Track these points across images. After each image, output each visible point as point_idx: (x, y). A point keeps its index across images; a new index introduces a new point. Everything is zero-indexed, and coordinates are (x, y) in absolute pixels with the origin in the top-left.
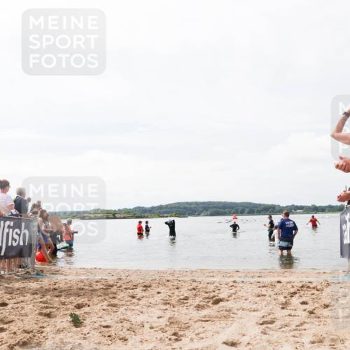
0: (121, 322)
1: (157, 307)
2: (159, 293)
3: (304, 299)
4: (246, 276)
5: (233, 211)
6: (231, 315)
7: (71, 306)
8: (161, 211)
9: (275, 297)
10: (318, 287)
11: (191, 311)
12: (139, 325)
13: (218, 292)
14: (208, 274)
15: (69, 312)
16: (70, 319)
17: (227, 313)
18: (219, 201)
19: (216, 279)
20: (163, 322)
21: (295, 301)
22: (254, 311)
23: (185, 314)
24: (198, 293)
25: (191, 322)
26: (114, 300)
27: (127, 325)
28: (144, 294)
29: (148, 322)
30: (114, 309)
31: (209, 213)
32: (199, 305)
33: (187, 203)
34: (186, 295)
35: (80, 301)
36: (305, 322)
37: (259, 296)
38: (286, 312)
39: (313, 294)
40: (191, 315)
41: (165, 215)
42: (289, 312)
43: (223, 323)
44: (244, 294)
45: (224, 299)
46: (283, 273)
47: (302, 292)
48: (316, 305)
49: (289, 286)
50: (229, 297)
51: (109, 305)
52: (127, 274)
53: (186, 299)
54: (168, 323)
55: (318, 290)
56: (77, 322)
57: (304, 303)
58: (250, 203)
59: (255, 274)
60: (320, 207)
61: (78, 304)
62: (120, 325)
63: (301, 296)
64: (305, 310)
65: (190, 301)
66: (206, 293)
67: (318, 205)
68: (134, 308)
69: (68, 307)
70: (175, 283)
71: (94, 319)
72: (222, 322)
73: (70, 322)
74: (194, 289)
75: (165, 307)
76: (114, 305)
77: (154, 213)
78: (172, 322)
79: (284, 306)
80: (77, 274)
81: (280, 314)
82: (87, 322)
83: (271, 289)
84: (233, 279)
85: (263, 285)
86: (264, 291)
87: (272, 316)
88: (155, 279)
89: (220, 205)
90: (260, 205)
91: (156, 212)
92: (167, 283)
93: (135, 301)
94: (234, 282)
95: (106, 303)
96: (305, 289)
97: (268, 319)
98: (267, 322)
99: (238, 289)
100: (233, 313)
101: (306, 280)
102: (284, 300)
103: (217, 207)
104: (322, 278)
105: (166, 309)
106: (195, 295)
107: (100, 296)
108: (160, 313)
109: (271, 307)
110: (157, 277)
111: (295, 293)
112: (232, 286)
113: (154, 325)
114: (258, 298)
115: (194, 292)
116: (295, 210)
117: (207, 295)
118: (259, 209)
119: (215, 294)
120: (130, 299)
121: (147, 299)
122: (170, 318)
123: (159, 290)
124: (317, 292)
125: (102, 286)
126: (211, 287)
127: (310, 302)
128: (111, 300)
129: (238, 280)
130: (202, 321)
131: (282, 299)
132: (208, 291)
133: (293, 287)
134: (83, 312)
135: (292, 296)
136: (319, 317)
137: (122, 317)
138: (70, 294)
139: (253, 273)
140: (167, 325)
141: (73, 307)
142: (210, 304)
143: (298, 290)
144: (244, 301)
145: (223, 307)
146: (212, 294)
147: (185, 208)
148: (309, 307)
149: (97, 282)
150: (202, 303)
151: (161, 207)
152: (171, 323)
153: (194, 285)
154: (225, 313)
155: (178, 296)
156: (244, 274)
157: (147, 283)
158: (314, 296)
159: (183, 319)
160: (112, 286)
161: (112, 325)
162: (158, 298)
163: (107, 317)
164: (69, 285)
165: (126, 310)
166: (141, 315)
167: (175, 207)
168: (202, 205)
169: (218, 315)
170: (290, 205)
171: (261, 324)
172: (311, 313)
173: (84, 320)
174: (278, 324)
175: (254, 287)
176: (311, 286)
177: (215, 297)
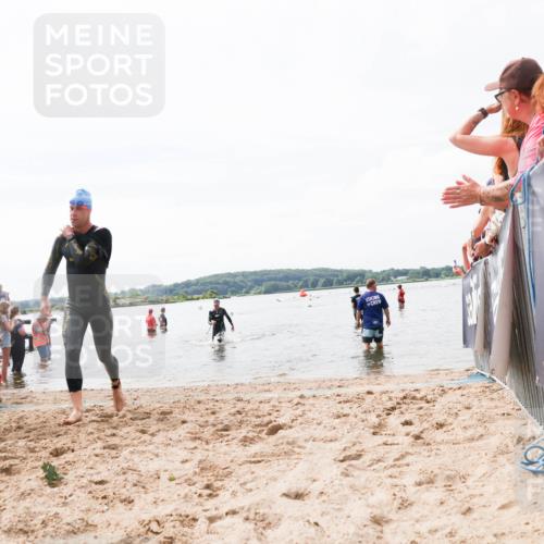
0: (124, 473)
1: (180, 445)
2: (184, 422)
3: (407, 417)
4: (319, 387)
5: (301, 283)
6: (296, 450)
7: (44, 454)
8: (190, 290)
9: (363, 416)
10: (429, 397)
11: (234, 447)
12: (151, 476)
13: (275, 414)
14: (261, 387)
15: (41, 463)
16: (41, 473)
17: (290, 447)
18: (279, 268)
19: (273, 395)
20: (190, 468)
21: (394, 421)
22: (331, 441)
23: (226, 452)
24: (245, 419)
25: (233, 466)
26: (114, 438)
27: (132, 477)
28: (161, 426)
29: (166, 471)
30: (113, 453)
31: (263, 289)
32: (245, 437)
33: (229, 275)
34: (226, 422)
35: (60, 443)
36: (407, 453)
37: (339, 417)
38: (379, 439)
39: (421, 408)
40: (233, 454)
41: (195, 296)
42: (384, 439)
43: (283, 463)
44: (316, 415)
45: (285, 425)
46: (376, 378)
47: (404, 406)
48: (426, 425)
49: (385, 398)
50: (293, 421)
51: (104, 448)
52: (135, 395)
53: (226, 429)
54: (197, 470)
55: (428, 402)
56: (52, 478)
57: (407, 423)
58: (326, 270)
59: (334, 383)
60: (433, 269)
61: (56, 449)
62: (123, 477)
63: (402, 413)
64: (407, 434)
65: (232, 433)
66: (259, 417)
67: (429, 267)
68: (145, 449)
69: (40, 454)
70: (210, 405)
71: (81, 471)
72: (281, 462)
73: (42, 479)
74: (239, 412)
75: (192, 445)
76: (114, 447)
77: (177, 294)
78: (204, 468)
79: (377, 430)
80: (55, 401)
81: (371, 443)
82: (70, 477)
83: (357, 405)
84: (299, 393)
85: (345, 399)
86: (346, 409)
87: (357, 447)
88: (179, 401)
89: (281, 275)
90: (341, 271)
91: (181, 292)
92: (198, 406)
93: (146, 437)
94: (302, 397)
95: (100, 444)
96: (407, 401)
97: (353, 451)
98: (350, 458)
99: (307, 407)
100: (299, 447)
101: (410, 387)
102: (376, 421)
103: (275, 279)
104: (435, 382)
105: (196, 448)
106: (241, 422)
107: (92, 433)
108: (184, 454)
109: (356, 433)
110: (182, 398)
111: (393, 409)
112: (298, 403)
113: (176, 475)
114: (337, 421)
115: (239, 417)
116: (395, 277)
117: (258, 421)
118: (340, 278)
119: (272, 418)
120: (139, 434)
121: (165, 433)
122: (200, 462)
123: (185, 417)
124: (426, 405)
125: (94, 418)
126: (266, 408)
127: (416, 422)
128: (108, 439)
129: (307, 393)
130: (251, 462)
131: (373, 419)
132: (260, 414)
133: (390, 399)
134: (63, 462)
135: (388, 414)
136: (428, 444)
137: (126, 465)
138: (44, 434)
139: (330, 380)
140: (195, 473)
141: (48, 455)
142: (263, 435)
143: (398, 403)
144: (314, 426)
145: (283, 437)
146: (266, 419)
147: (226, 283)
148: (414, 430)
149: (88, 411)
150: (250, 435)
151: (187, 284)
152: (202, 469)
153: (240, 405)
154: (287, 448)
155: (214, 425)
156: (317, 385)
157: (166, 408)
158: (421, 412)
159: (221, 461)
160: (111, 416)
161: (108, 479)
162: (182, 431)
163: (101, 468)
164: (41, 419)
165: (132, 453)
166: (156, 459)
167: (211, 283)
168: (253, 277)
169: (276, 451)
170: (387, 268)
171: (342, 461)
172: (417, 437)
173: (65, 474)
174: (366, 459)
175: (331, 402)
176: (418, 396)
177: (271, 422)
